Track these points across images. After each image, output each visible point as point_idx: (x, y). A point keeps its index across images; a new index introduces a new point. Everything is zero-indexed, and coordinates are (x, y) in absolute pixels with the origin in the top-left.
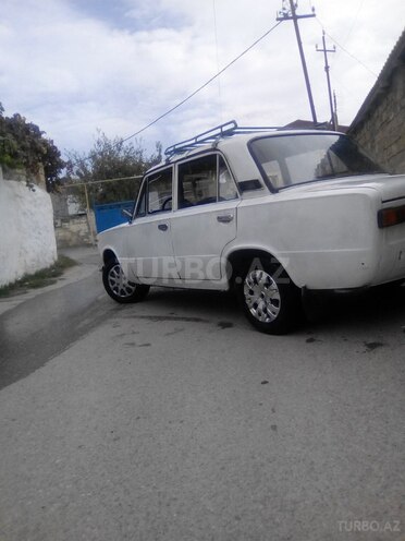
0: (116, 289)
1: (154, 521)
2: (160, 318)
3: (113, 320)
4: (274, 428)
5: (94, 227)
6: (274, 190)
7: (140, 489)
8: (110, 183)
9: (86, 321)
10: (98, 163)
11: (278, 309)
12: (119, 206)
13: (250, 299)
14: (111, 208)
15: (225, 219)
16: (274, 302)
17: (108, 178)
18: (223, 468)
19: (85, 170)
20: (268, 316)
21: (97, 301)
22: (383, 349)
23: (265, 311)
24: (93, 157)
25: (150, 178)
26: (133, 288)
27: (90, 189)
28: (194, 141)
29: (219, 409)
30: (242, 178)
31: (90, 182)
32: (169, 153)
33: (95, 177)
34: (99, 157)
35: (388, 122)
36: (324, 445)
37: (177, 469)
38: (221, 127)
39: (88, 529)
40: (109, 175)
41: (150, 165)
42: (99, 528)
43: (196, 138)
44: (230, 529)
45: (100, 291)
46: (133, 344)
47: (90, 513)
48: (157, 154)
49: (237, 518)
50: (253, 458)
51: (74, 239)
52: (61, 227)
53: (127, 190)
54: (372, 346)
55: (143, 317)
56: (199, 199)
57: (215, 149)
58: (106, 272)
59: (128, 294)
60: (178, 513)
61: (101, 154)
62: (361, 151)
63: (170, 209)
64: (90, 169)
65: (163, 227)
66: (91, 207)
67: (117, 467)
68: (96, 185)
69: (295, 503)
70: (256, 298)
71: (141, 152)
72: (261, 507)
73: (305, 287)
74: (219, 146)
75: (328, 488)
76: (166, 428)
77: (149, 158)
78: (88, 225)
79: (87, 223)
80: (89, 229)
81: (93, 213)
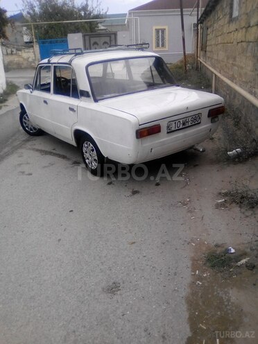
2: (46, 153)
4: (59, 240)
5: (38, 56)
6: (96, 100)
10: (43, 5)
11: (97, 164)
13: (86, 155)
14: (51, 42)
19: (34, 11)
20: (93, 166)
23: (92, 163)
33: (41, 17)
46: (23, 173)
48: (85, 3)
51: (25, 63)
52: (16, 54)
53: (62, 29)
54: (135, 193)
58: (21, 116)
59: (34, 131)
64: (37, 10)
65: (46, 102)
70: (88, 155)
73: (107, 158)
74: (73, 63)
77: (79, 5)
78: (35, 54)
79: (34, 52)
80: (35, 57)
81: (38, 46)
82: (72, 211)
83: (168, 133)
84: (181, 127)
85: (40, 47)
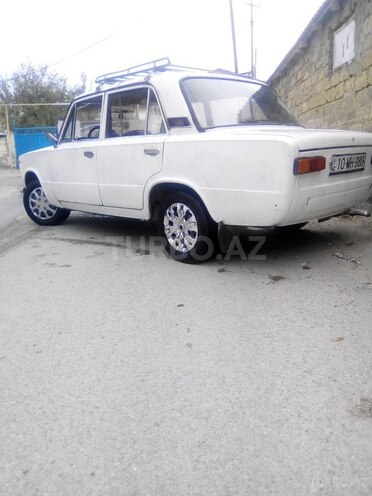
0: (37, 211)
1: (78, 427)
2: (80, 242)
3: (33, 241)
4: (189, 345)
5: (13, 149)
6: (201, 130)
7: (63, 398)
8: (32, 107)
9: (6, 240)
10: (21, 85)
11: (195, 240)
12: (40, 131)
13: (169, 230)
14: (31, 132)
15: (152, 153)
16: (192, 234)
17: (29, 102)
18: (142, 381)
19: (7, 92)
20: (185, 247)
21: (17, 222)
22: (285, 282)
23: (183, 241)
24: (16, 79)
25: (79, 104)
26: (54, 212)
27: (11, 111)
28: (126, 73)
29: (138, 327)
30: (171, 114)
31: (11, 105)
32: (100, 82)
33: (16, 100)
34: (22, 80)
35: (302, 80)
36: (234, 361)
37: (99, 380)
38: (154, 62)
39: (13, 435)
40: (31, 99)
41: (74, 94)
42: (24, 434)
43: (128, 70)
44: (151, 434)
45: (20, 212)
46: (53, 264)
47: (14, 420)
48: (81, 84)
49: (157, 425)
50: (170, 371)
53: (48, 115)
54: (276, 279)
55: (62, 240)
56: (125, 131)
57: (147, 83)
58: (27, 194)
59: (48, 217)
60: (101, 420)
61: (25, 77)
62: (280, 102)
63: (97, 137)
64: (12, 91)
65: (89, 154)
66: (11, 129)
67: (40, 378)
68: (16, 108)
69: (209, 411)
70: (175, 229)
71: (65, 80)
72: (179, 415)
73: (221, 222)
74: (151, 81)
75: (238, 399)
76: (88, 343)
77: (73, 86)
78: (7, 147)
79: (6, 144)
80: (8, 151)
81: (13, 136)
82: (181, 305)
83: (331, 174)
84: (344, 169)
85: (16, 138)
